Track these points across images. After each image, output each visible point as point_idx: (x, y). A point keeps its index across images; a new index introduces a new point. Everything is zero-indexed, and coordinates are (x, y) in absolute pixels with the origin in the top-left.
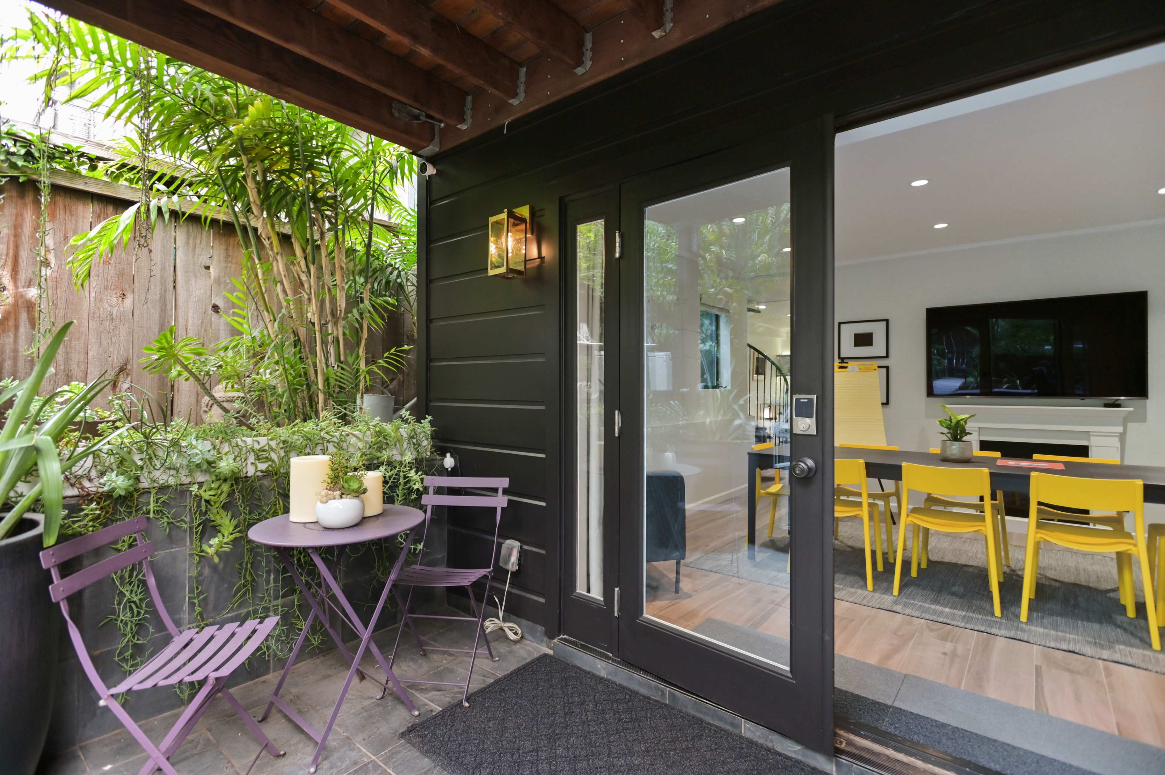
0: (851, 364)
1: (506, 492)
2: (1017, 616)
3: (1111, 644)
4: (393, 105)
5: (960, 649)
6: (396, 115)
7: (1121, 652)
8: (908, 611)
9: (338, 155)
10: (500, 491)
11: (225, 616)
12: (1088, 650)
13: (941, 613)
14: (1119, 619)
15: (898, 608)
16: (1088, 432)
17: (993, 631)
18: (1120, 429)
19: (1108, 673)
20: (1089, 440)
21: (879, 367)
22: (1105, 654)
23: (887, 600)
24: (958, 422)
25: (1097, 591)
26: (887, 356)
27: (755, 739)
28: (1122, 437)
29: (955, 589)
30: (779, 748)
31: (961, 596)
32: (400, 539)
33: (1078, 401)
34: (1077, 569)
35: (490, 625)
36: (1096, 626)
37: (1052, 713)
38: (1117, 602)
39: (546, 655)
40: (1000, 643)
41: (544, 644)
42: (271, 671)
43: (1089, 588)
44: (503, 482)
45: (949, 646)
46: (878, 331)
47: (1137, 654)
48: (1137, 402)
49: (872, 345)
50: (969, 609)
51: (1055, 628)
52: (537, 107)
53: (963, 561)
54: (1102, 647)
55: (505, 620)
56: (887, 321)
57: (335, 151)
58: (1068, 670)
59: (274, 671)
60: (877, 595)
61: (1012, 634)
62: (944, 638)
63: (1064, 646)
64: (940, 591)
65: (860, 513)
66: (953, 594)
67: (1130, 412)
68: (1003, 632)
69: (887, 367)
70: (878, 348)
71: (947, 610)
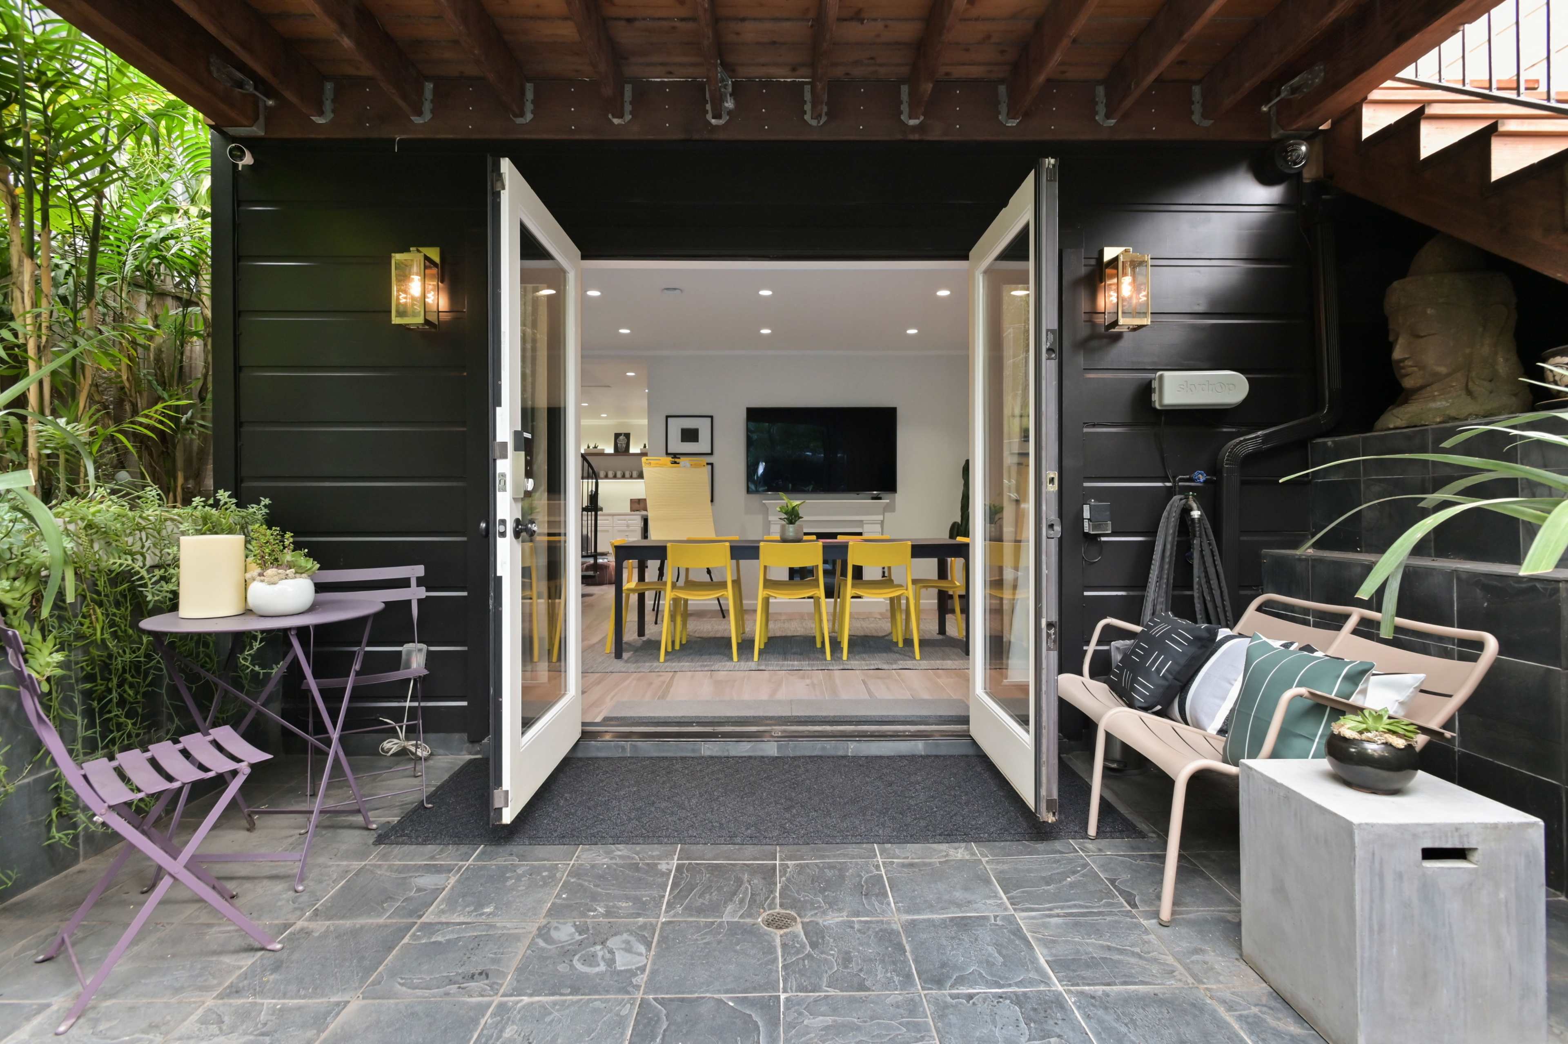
0: (683, 460)
1: (420, 582)
2: (841, 658)
3: (895, 661)
4: (212, 60)
5: (816, 682)
6: (215, 75)
7: (902, 664)
8: (771, 668)
9: (62, 90)
10: (413, 582)
11: (20, 782)
12: (885, 666)
13: (793, 665)
14: (895, 649)
15: (763, 668)
16: (862, 521)
17: (830, 668)
18: (880, 517)
19: (899, 675)
20: (862, 527)
21: (708, 464)
22: (895, 667)
23: (752, 665)
24: (794, 508)
25: (878, 637)
26: (712, 454)
27: (714, 754)
28: (882, 523)
29: (793, 651)
30: (733, 753)
31: (801, 654)
32: (243, 662)
33: (853, 495)
34: (862, 628)
35: (391, 745)
36: (885, 655)
37: (879, 697)
38: (891, 641)
39: (471, 762)
40: (837, 673)
41: (464, 752)
42: (81, 859)
43: (873, 637)
44: (419, 570)
45: (808, 681)
46: (703, 427)
47: (909, 663)
48: (890, 495)
49: (697, 441)
50: (809, 659)
51: (864, 660)
52: (451, 136)
53: (789, 634)
54: (891, 664)
55: (407, 739)
56: (712, 417)
57: (59, 84)
58: (879, 678)
59: (86, 857)
60: (742, 663)
61: (842, 667)
62: (803, 678)
63: (872, 667)
64: (785, 654)
65: (725, 593)
66: (795, 653)
67: (887, 504)
68: (835, 668)
69: (712, 464)
70: (703, 445)
71: (796, 663)
